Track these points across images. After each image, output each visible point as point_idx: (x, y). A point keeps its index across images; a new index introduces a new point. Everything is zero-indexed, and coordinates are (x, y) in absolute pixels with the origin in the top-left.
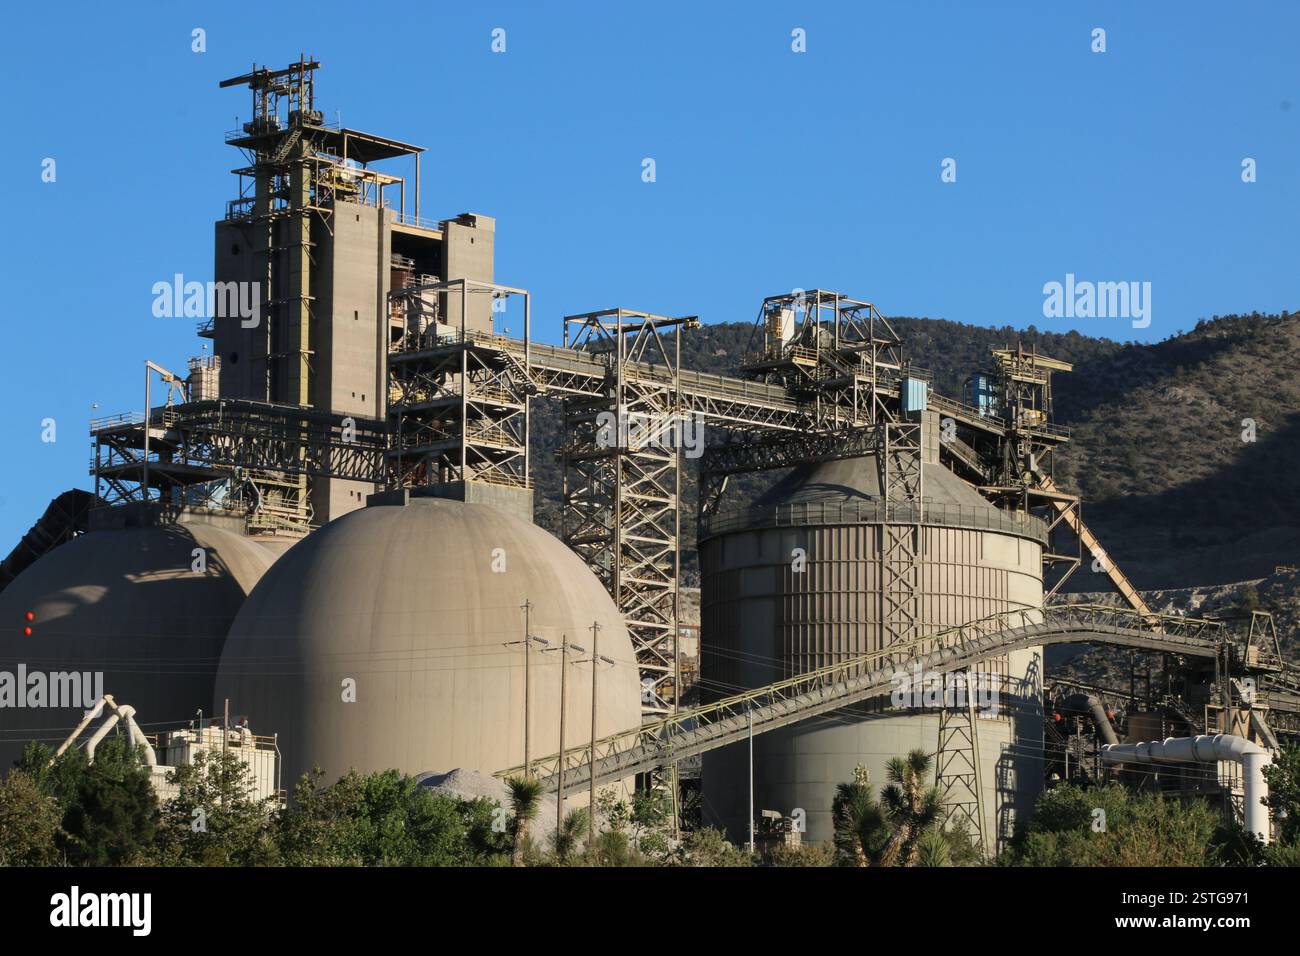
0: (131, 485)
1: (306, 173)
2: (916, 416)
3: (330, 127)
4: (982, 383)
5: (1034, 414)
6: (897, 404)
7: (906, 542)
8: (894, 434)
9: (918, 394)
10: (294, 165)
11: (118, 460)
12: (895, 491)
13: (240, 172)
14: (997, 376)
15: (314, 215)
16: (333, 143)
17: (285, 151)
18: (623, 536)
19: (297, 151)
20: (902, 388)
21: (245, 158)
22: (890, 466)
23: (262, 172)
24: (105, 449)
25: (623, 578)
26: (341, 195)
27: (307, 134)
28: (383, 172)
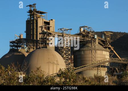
0: (14, 47)
2: (96, 39)
3: (37, 10)
4: (103, 35)
5: (109, 39)
6: (94, 38)
7: (95, 52)
8: (93, 41)
9: (96, 37)
10: (34, 15)
11: (12, 45)
12: (93, 47)
13: (28, 15)
14: (105, 35)
15: (36, 19)
16: (38, 12)
18: (64, 52)
19: (34, 13)
20: (94, 36)
21: (29, 14)
22: (93, 44)
24: (11, 44)
25: (64, 56)
26: (39, 17)
27: (35, 11)
28: (43, 15)
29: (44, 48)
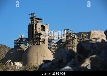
0: (17, 44)
1: (35, 21)
2: (76, 38)
3: (36, 17)
4: (81, 36)
5: (85, 38)
6: (74, 37)
7: (74, 48)
8: (74, 40)
9: (76, 37)
10: (34, 21)
11: (16, 42)
12: (74, 44)
14: (83, 35)
15: (35, 24)
16: (37, 19)
17: (33, 19)
18: (53, 47)
19: (34, 19)
20: (75, 36)
21: (30, 20)
22: (73, 42)
23: (32, 21)
24: (15, 41)
25: (53, 51)
26: (37, 23)
27: (35, 18)
28: (40, 21)
29: (38, 45)
